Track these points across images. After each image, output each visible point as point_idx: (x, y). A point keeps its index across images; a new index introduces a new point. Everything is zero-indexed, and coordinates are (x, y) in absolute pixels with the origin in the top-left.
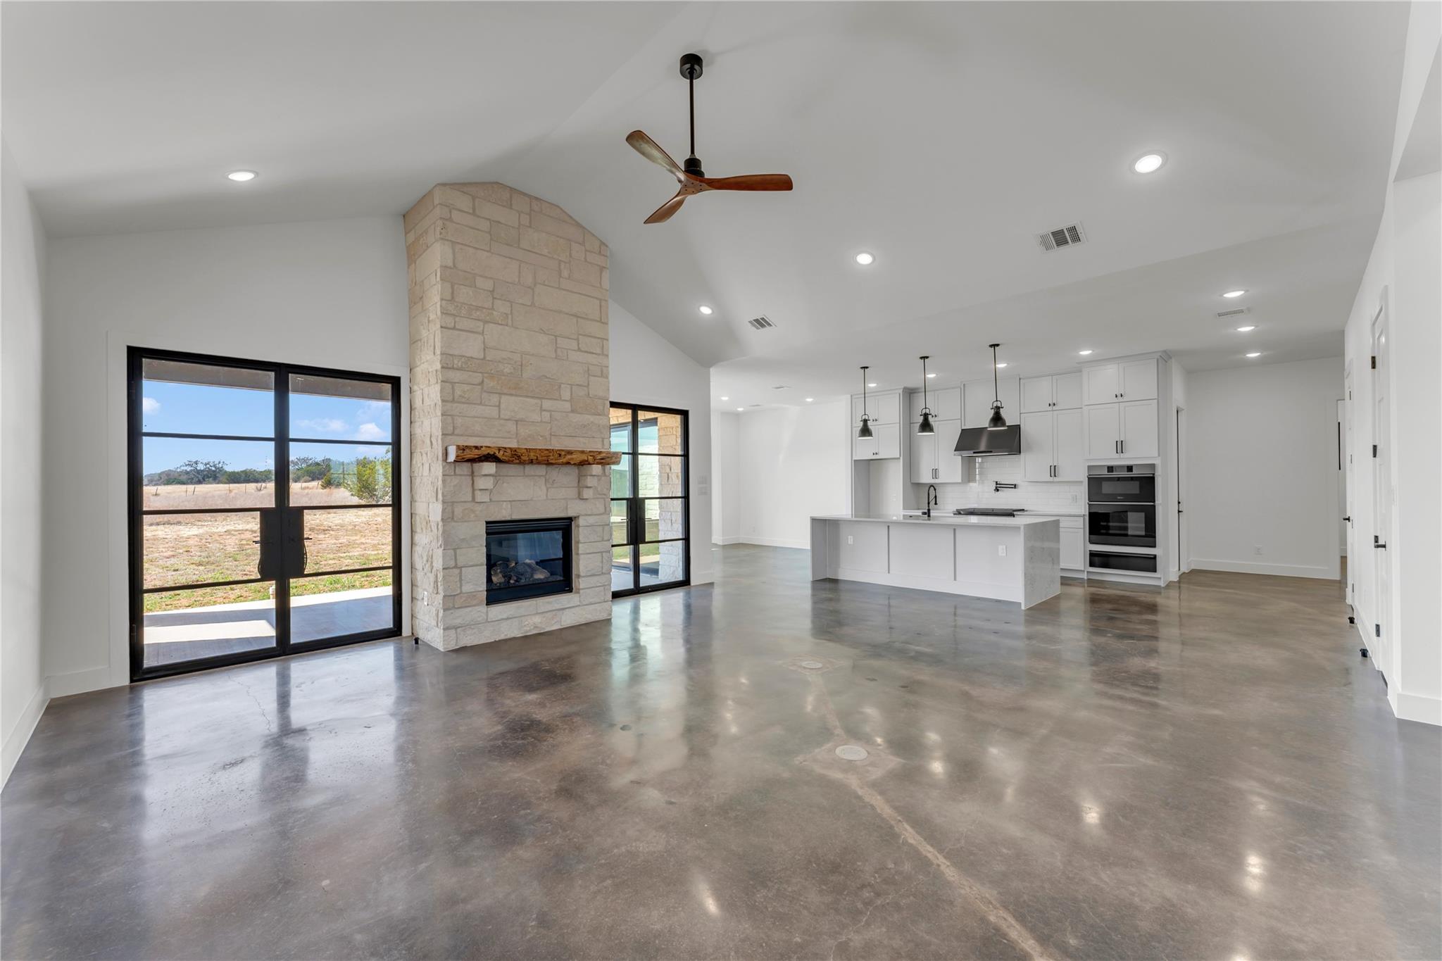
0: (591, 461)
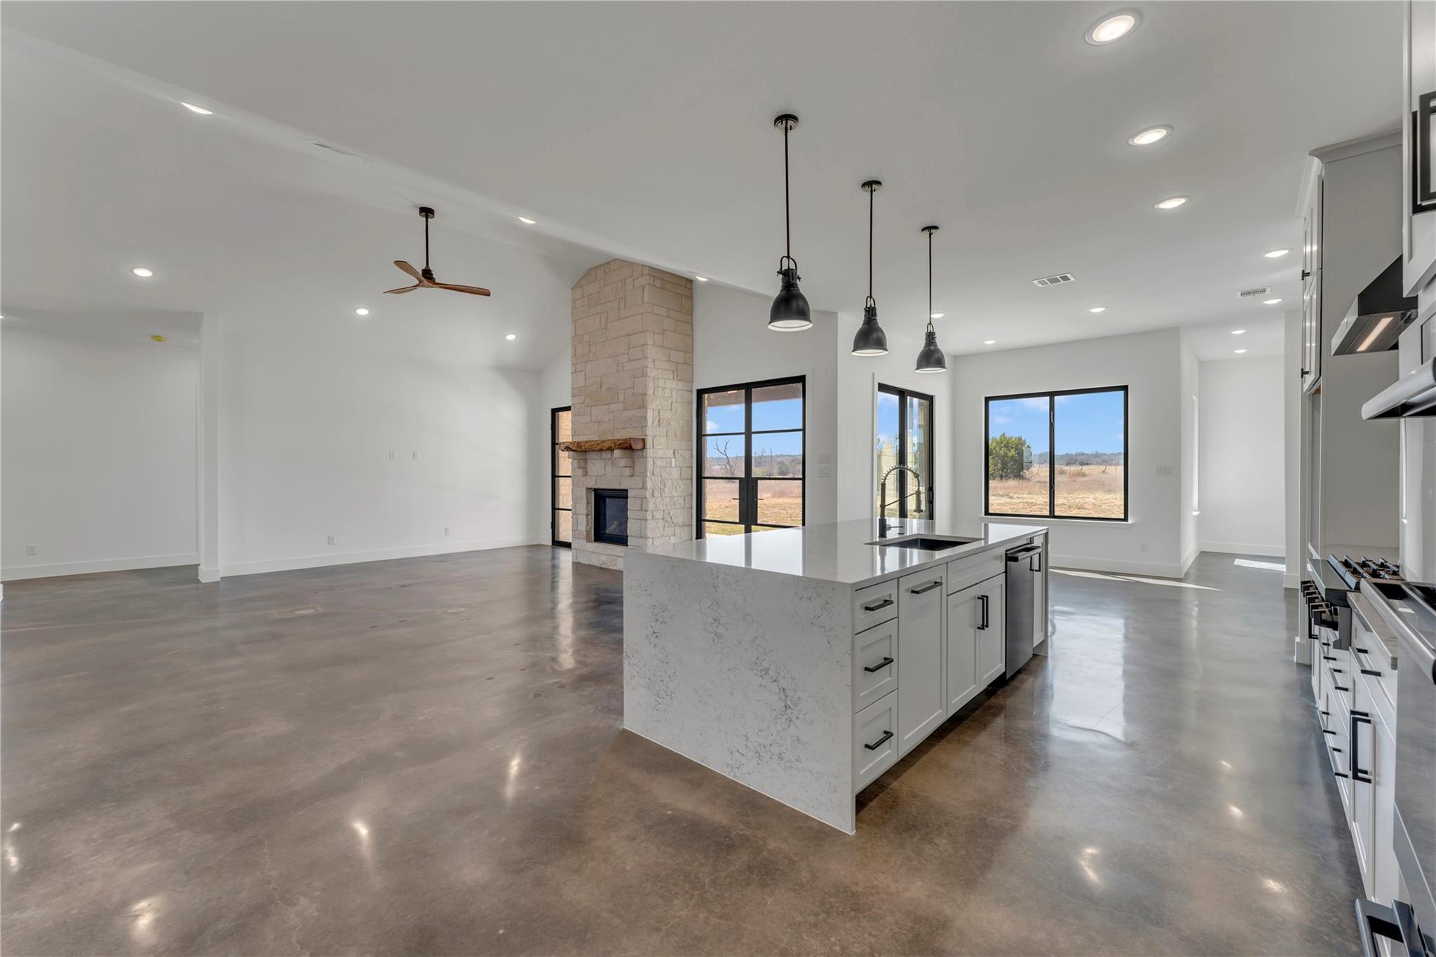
0: (613, 447)
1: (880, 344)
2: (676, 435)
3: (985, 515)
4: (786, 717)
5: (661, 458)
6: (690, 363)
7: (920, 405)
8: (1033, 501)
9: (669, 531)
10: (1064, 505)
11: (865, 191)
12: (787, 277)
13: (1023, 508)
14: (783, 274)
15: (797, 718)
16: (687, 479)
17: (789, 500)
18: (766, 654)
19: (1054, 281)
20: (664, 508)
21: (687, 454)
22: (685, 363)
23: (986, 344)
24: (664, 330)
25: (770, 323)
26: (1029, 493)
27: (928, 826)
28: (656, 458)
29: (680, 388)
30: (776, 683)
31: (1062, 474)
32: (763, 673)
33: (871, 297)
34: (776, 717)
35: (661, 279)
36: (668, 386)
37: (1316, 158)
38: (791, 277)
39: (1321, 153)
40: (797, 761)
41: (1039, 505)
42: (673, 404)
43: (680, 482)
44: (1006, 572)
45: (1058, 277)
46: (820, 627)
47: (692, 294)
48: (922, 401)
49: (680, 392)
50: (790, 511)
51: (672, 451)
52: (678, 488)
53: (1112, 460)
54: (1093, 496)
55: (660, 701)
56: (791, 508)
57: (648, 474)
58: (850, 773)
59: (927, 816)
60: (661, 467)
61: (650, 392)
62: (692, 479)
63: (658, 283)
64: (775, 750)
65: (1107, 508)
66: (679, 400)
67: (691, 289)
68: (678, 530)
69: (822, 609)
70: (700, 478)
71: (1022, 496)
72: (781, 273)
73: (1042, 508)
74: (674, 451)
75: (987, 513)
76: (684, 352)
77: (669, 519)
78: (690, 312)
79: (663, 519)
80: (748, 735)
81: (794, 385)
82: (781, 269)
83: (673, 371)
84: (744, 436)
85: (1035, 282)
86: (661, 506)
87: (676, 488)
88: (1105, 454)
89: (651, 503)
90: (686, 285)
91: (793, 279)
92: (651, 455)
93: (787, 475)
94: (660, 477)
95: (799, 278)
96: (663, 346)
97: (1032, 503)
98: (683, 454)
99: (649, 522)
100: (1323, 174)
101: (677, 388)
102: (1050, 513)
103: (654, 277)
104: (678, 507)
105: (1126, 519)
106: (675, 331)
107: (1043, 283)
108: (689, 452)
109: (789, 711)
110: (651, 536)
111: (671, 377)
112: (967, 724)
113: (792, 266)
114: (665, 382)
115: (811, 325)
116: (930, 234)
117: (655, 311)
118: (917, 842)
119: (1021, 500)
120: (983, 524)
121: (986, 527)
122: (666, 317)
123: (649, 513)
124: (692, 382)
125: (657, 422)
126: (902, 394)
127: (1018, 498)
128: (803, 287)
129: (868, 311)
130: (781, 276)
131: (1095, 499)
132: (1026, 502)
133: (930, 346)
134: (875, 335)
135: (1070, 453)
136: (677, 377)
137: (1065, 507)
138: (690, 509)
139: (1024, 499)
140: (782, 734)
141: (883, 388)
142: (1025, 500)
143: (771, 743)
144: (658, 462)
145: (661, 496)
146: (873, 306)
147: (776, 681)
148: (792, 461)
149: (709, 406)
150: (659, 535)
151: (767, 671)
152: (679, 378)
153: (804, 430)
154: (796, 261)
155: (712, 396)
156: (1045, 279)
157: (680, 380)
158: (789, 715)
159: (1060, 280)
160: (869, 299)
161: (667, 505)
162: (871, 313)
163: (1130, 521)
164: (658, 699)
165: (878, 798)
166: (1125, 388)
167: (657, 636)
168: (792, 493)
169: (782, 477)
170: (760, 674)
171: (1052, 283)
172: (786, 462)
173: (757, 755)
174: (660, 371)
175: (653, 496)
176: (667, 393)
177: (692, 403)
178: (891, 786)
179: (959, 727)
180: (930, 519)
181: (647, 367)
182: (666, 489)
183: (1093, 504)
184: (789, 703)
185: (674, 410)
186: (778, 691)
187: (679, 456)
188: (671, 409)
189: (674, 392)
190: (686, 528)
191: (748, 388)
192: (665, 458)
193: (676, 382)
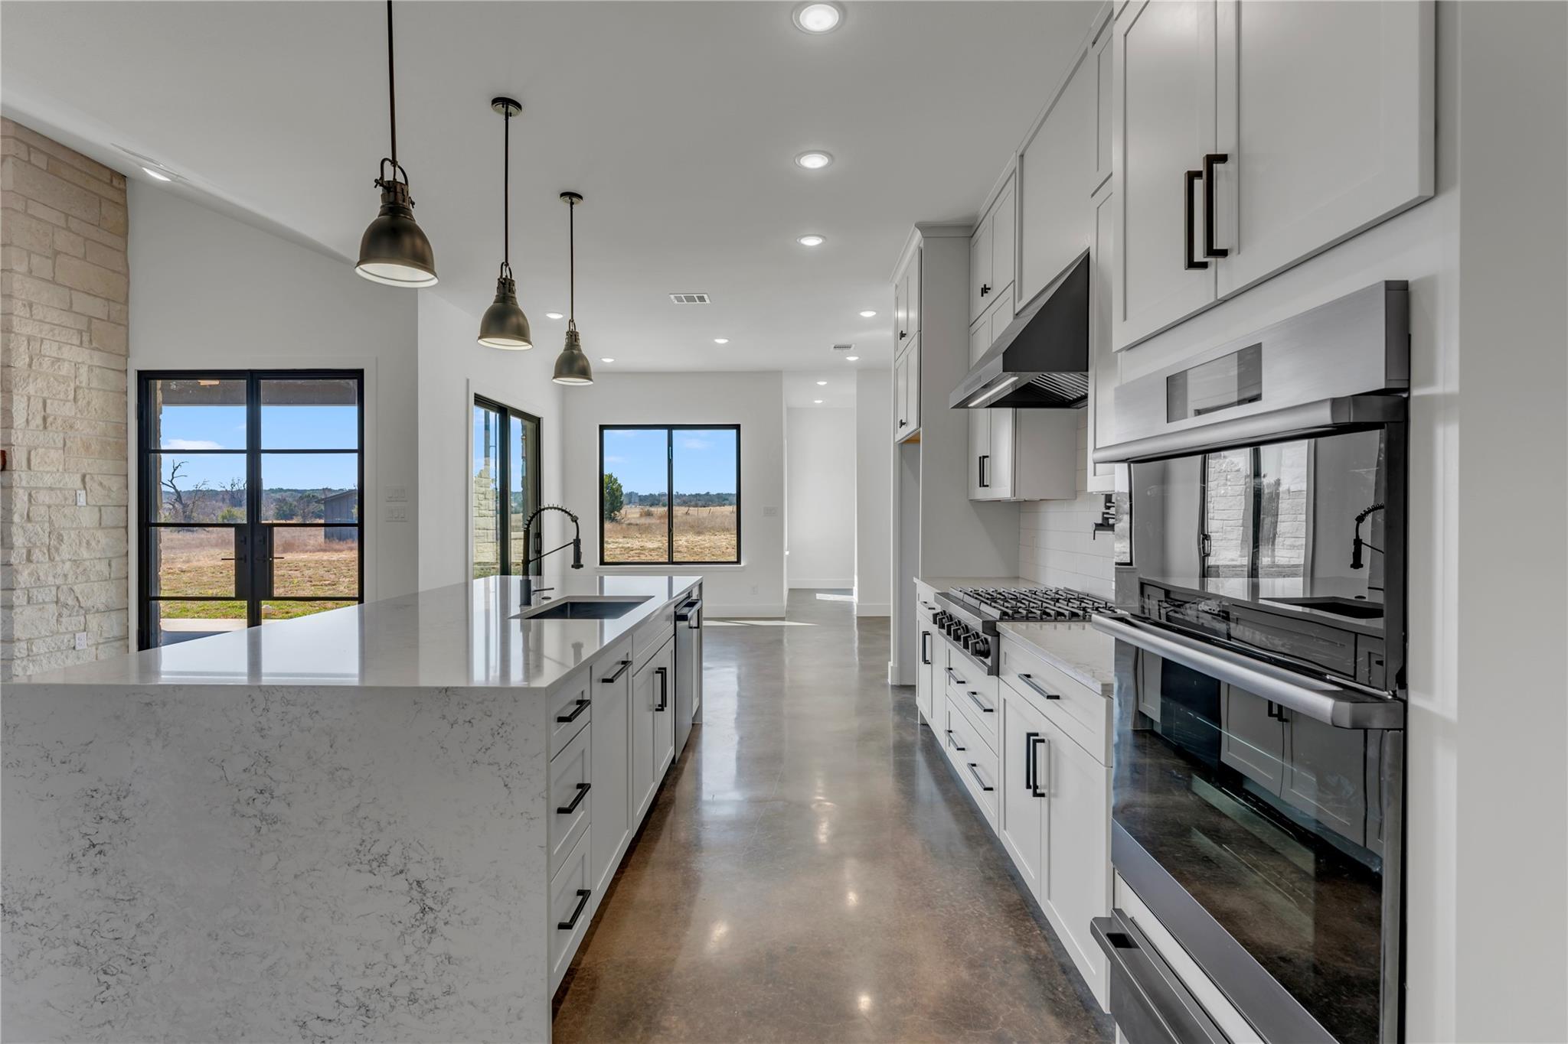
1: (521, 333)
2: (87, 447)
3: (601, 564)
4: (424, 927)
5: (51, 489)
6: (121, 324)
7: (524, 428)
8: (629, 545)
9: (71, 622)
10: (660, 548)
11: (498, 111)
12: (392, 194)
13: (621, 554)
14: (384, 187)
15: (446, 923)
16: (116, 527)
17: (304, 556)
18: (381, 830)
19: (690, 299)
20: (59, 581)
21: (115, 484)
22: (109, 320)
23: (603, 362)
24: (57, 253)
25: (359, 264)
26: (624, 537)
27: (648, 1006)
28: (40, 488)
29: (96, 361)
30: (403, 876)
31: (649, 515)
32: (375, 864)
33: (507, 265)
34: (403, 934)
35: (49, 156)
36: (65, 356)
37: (919, 232)
38: (400, 196)
39: (923, 227)
40: (447, 993)
41: (636, 549)
42: (80, 392)
43: (99, 534)
44: (675, 635)
45: (695, 296)
46: (489, 764)
47: (126, 201)
48: (527, 423)
49: (97, 371)
50: (307, 573)
51: (78, 478)
52: (93, 544)
53: (690, 501)
54: (684, 538)
55: (111, 980)
56: (309, 569)
57: (16, 518)
58: (546, 980)
59: (643, 991)
60: (49, 507)
61: (21, 361)
62: (126, 527)
63: (40, 161)
64: (401, 990)
65: (699, 550)
66: (95, 384)
67: (124, 191)
68: (94, 622)
69: (493, 735)
70: (147, 526)
71: (617, 540)
72: (381, 185)
73: (640, 553)
74: (84, 477)
75: (602, 562)
76: (107, 300)
77: (71, 602)
78: (123, 232)
79: (57, 603)
80: (341, 983)
81: (342, 381)
82: (382, 178)
83: (80, 332)
84: (245, 456)
85: (672, 296)
86: (50, 578)
87: (88, 543)
88: (685, 495)
89: (26, 573)
90: (112, 181)
91: (404, 201)
92: (24, 483)
93: (292, 519)
94: (47, 525)
95: (413, 204)
96: (53, 282)
97: (629, 547)
98: (105, 483)
99: (17, 610)
100: (922, 245)
101: (89, 362)
102: (669, 559)
103: (29, 146)
104: (92, 578)
105: (738, 562)
106: (85, 258)
107: (679, 299)
108: (122, 480)
109: (430, 916)
110: (23, 636)
111: (76, 342)
112: (647, 835)
113: (400, 178)
114: (60, 348)
115: (435, 281)
116: (572, 204)
117: (30, 212)
118: (642, 1038)
119: (616, 545)
120: (598, 577)
121: (601, 579)
122: (64, 229)
123: (18, 592)
124: (127, 356)
125: (39, 421)
126: (504, 411)
127: (613, 542)
128: (420, 216)
129: (504, 284)
130: (380, 189)
131: (687, 541)
132: (622, 547)
133: (572, 349)
134: (513, 320)
135: (653, 493)
136: (91, 341)
137: (661, 550)
138: (124, 581)
139: (620, 543)
140: (415, 958)
141: (480, 400)
142: (620, 546)
143: (391, 981)
144: (43, 497)
145: (51, 559)
146: (509, 277)
147: (401, 872)
148: (301, 498)
149: (166, 402)
150: (43, 633)
151: (382, 859)
152: (94, 345)
153: (360, 451)
154: (407, 176)
155: (174, 384)
156: (682, 296)
157: (93, 349)
158: (431, 923)
159: (696, 298)
160: (504, 267)
161: (65, 576)
162: (506, 286)
163: (743, 563)
164: (104, 978)
165: (570, 992)
166: (737, 427)
167: (100, 852)
168: (306, 545)
169: (283, 522)
170: (367, 868)
171: (688, 301)
172: (290, 500)
173: (363, 1010)
174: (47, 327)
175: (29, 560)
176: (65, 369)
177: (126, 393)
178: (582, 966)
179: (640, 844)
180: (538, 575)
181: (12, 314)
182: (64, 547)
183: (687, 547)
184: (429, 902)
185: (81, 403)
186: (406, 886)
187: (95, 486)
188: (75, 399)
189: (84, 370)
190: (114, 615)
191: (253, 378)
192: (60, 489)
193: (87, 352)
